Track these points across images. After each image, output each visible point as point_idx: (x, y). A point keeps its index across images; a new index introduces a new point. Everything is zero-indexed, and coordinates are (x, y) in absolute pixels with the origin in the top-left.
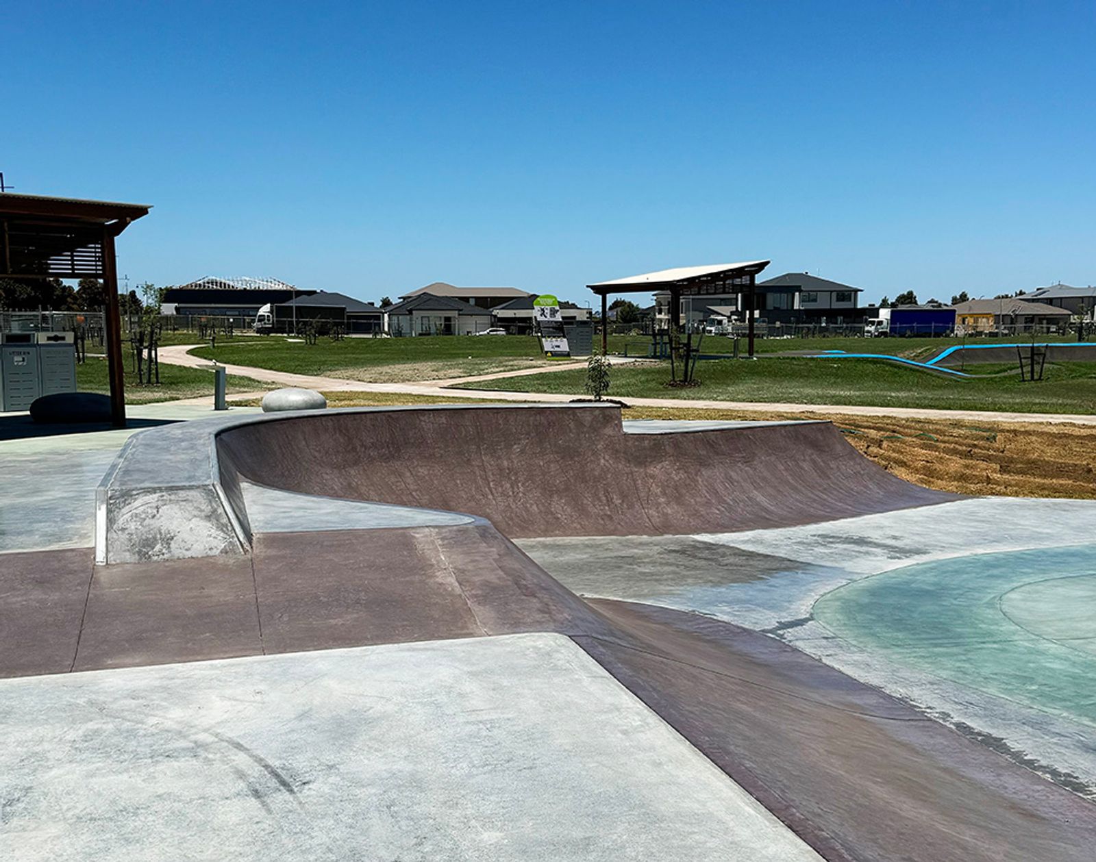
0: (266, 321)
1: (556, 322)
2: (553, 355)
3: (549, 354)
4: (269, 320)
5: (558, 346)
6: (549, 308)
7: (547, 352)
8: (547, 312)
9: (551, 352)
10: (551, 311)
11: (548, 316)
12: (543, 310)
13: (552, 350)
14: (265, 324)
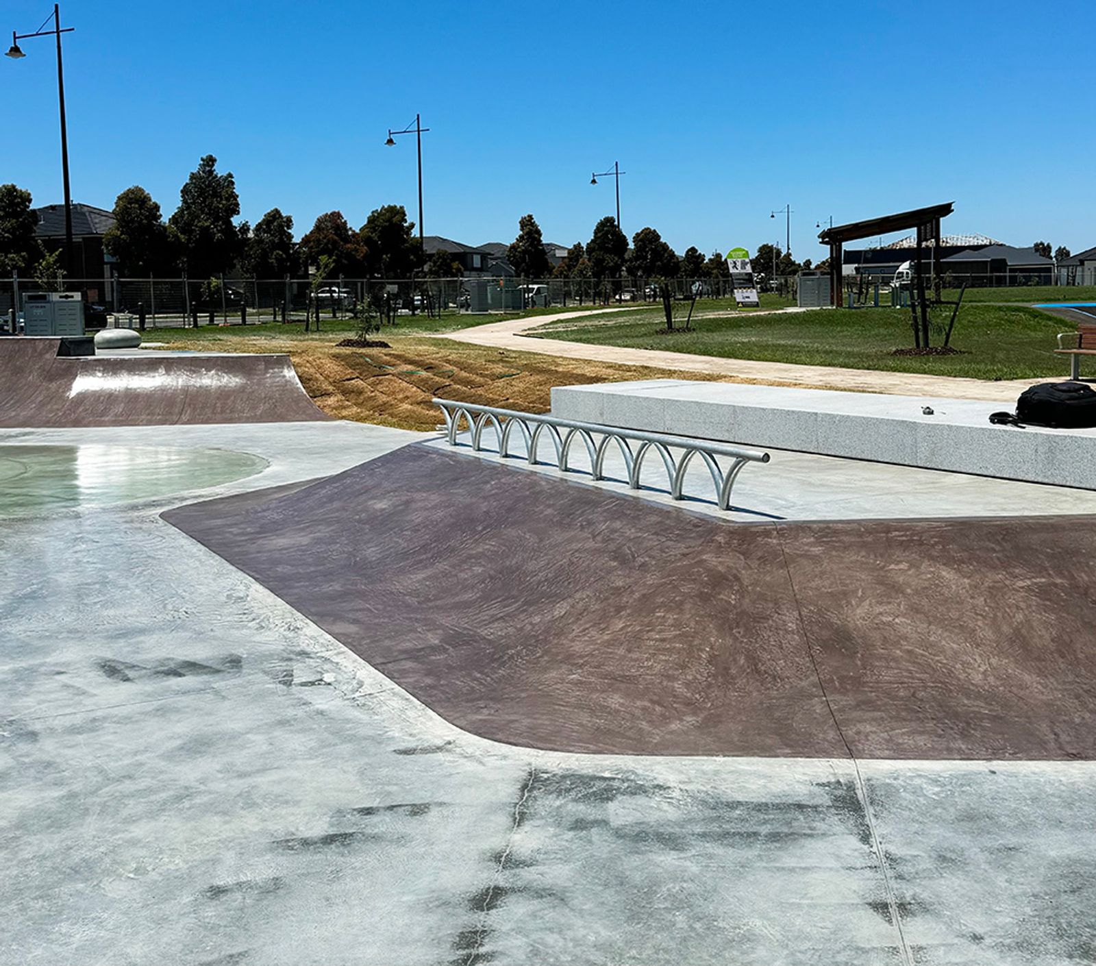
0: (905, 278)
1: (747, 274)
2: (744, 306)
3: (740, 305)
4: (907, 277)
5: (748, 297)
6: (740, 260)
7: (738, 303)
8: (739, 264)
9: (742, 303)
10: (742, 263)
11: (739, 268)
12: (735, 262)
13: (743, 300)
14: (903, 280)
